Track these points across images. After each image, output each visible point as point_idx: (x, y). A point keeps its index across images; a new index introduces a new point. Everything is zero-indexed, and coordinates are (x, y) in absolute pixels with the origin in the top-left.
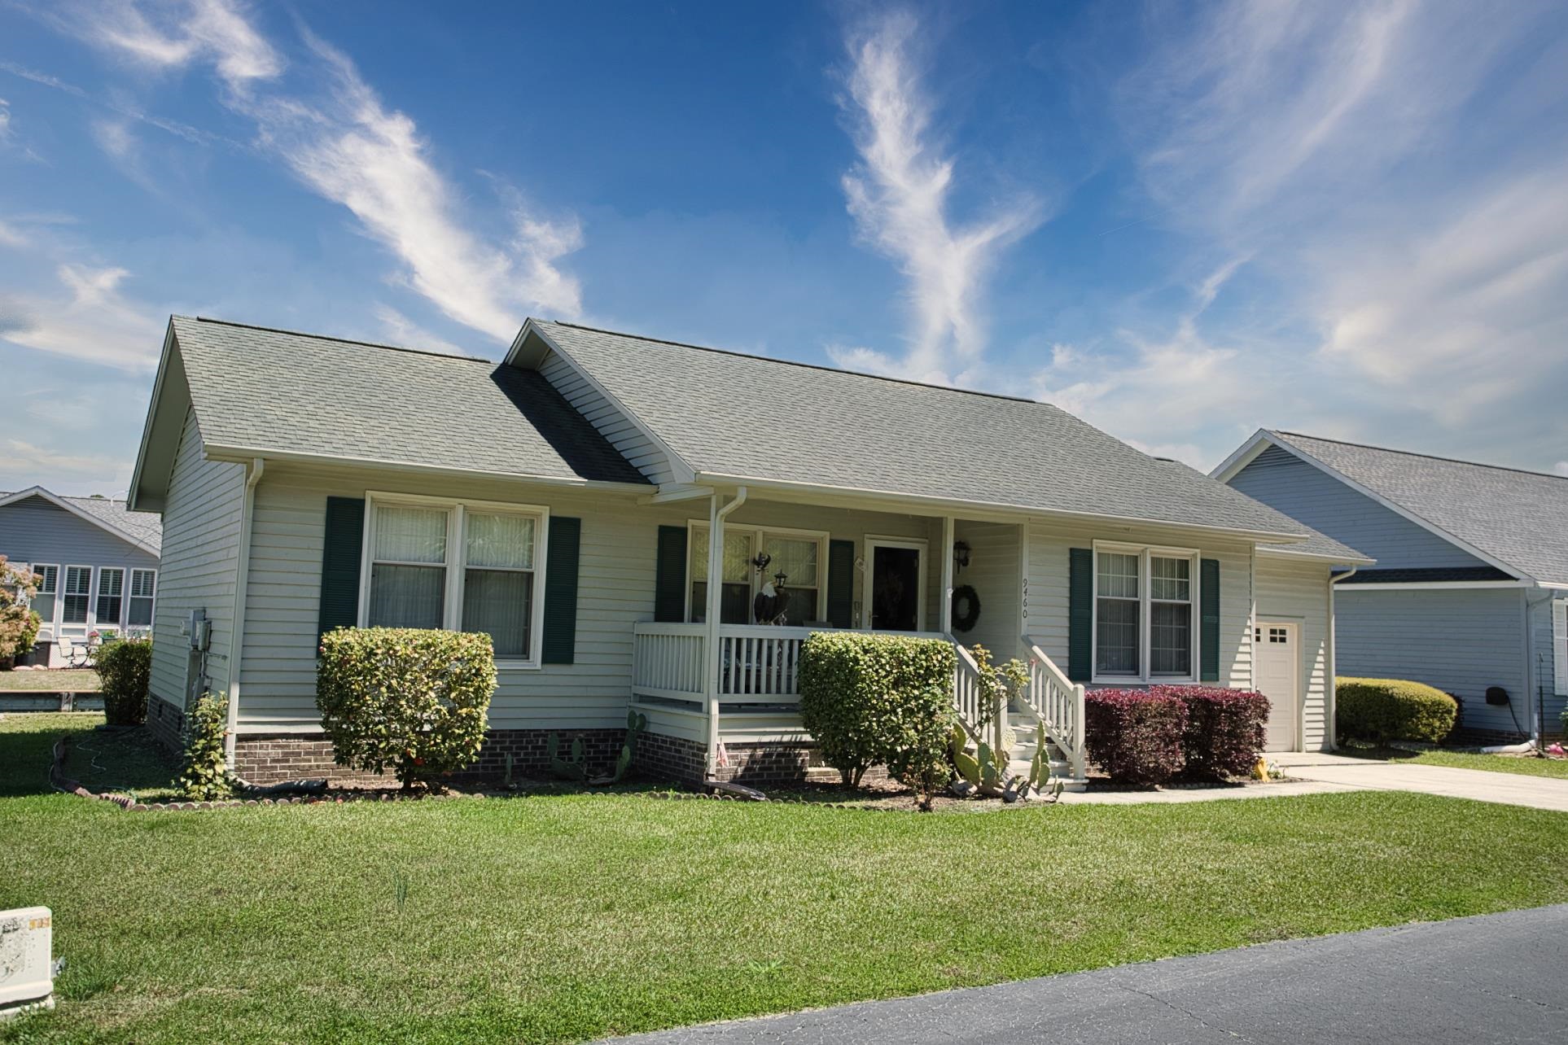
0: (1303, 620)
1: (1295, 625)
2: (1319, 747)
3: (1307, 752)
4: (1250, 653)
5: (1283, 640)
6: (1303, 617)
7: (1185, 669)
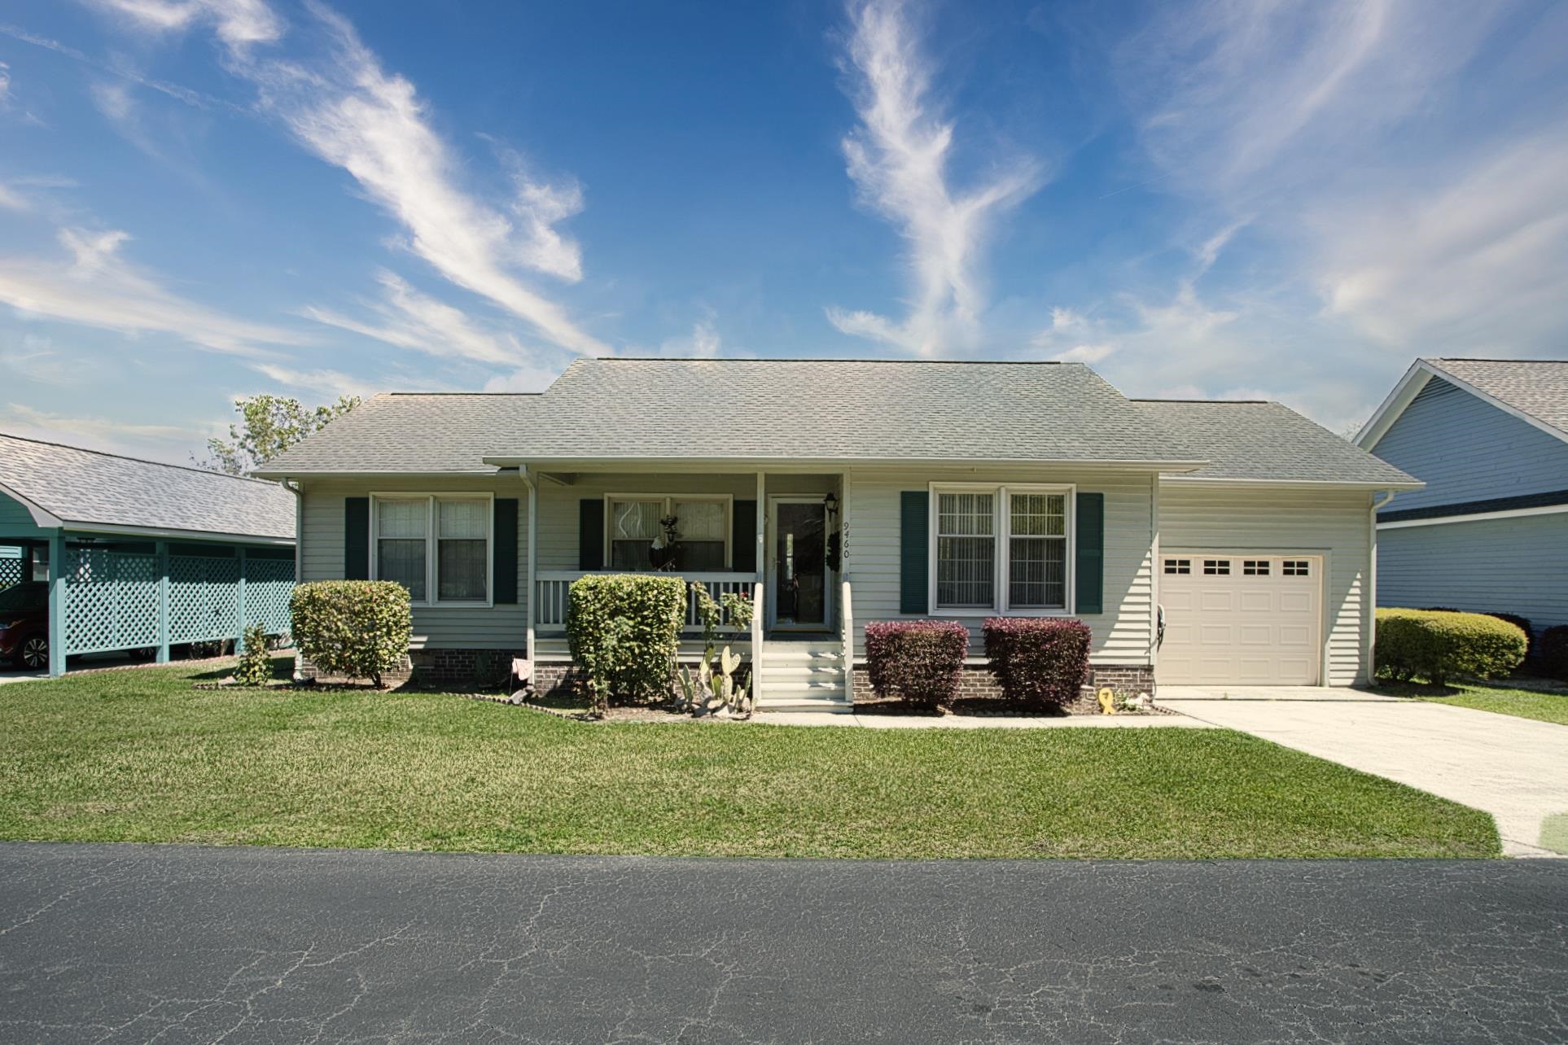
0: (1330, 552)
1: (1321, 558)
2: (1350, 682)
3: (1331, 686)
4: (1150, 585)
5: (1266, 572)
6: (1329, 549)
7: (1059, 601)
